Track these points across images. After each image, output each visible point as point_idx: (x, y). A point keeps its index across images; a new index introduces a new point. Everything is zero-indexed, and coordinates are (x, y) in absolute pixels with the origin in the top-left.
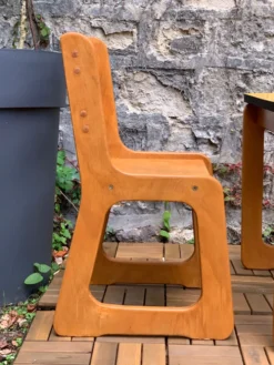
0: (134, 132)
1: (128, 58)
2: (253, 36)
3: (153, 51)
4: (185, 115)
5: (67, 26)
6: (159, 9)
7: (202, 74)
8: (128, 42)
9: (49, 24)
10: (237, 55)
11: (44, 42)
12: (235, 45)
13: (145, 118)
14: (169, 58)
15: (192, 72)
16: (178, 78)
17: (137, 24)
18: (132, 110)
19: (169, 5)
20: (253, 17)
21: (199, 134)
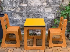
0: (15, 21)
1: (14, 12)
2: (30, 9)
3: (17, 11)
4: (22, 19)
5: (6, 8)
6: (18, 6)
7: (23, 14)
8: (14, 10)
9: (3, 8)
10: (28, 11)
11: (3, 10)
12: (28, 10)
13: (16, 19)
14: (19, 12)
15: (22, 13)
16: (20, 14)
17: (15, 8)
18: (15, 18)
19: (19, 5)
20: (29, 7)
21: (23, 21)
